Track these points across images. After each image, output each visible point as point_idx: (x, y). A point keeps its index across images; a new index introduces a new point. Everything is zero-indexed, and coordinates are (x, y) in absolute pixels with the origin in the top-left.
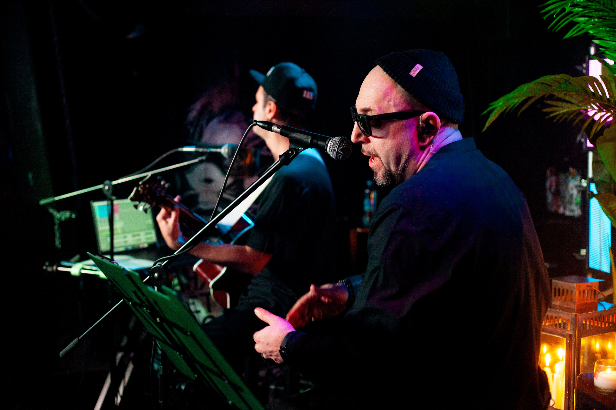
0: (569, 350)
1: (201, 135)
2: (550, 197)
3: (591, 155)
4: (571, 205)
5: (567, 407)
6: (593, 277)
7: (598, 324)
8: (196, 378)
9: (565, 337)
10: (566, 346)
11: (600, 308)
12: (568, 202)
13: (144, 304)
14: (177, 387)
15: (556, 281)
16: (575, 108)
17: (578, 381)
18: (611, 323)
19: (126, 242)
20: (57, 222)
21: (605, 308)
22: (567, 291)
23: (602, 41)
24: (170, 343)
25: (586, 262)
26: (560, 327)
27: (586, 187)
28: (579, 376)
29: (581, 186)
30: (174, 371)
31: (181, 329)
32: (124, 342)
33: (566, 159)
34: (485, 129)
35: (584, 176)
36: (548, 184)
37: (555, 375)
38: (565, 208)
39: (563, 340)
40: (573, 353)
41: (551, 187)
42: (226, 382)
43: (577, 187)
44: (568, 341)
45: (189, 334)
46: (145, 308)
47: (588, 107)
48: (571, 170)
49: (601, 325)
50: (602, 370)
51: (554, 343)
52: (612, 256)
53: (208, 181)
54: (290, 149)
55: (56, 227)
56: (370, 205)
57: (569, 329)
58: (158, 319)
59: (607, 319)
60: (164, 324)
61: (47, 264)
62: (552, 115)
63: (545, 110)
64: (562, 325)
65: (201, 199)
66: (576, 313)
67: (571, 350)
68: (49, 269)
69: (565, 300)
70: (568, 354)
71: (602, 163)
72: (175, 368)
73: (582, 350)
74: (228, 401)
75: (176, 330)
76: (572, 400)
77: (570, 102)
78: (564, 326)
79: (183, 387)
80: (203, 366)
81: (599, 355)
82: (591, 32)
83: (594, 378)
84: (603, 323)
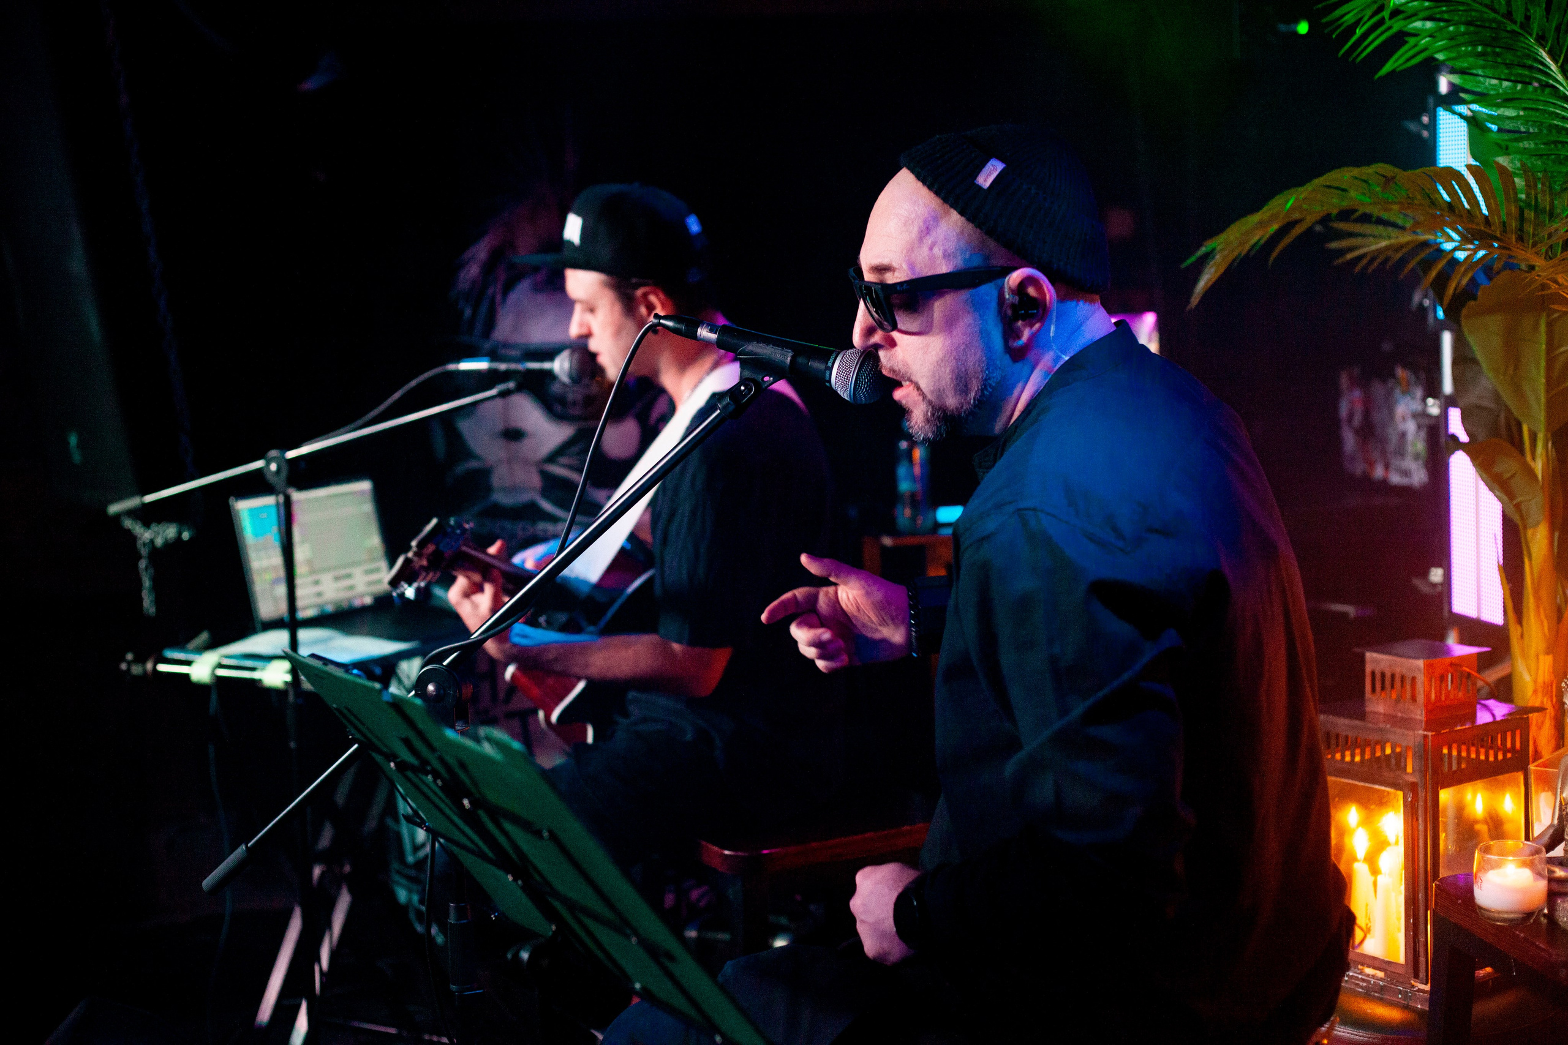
0: (1412, 822)
1: (490, 324)
2: (1350, 440)
3: (1447, 339)
4: (1403, 459)
5: (1411, 957)
6: (1463, 641)
7: (1478, 753)
8: (554, 932)
9: (1401, 790)
10: (1404, 809)
11: (1483, 717)
12: (1396, 452)
13: (429, 768)
14: (509, 956)
15: (1375, 655)
16: (1405, 238)
17: (1436, 895)
18: (1509, 751)
19: (319, 594)
20: (144, 552)
21: (1493, 715)
22: (1403, 678)
23: (1467, 77)
24: (490, 854)
25: (1445, 600)
26: (1388, 765)
27: (1437, 417)
28: (1438, 883)
29: (1424, 414)
30: (492, 916)
31: (526, 825)
32: (325, 840)
33: (1387, 346)
34: (1195, 300)
35: (1433, 389)
36: (1344, 410)
37: (1380, 878)
38: (1387, 467)
39: (1395, 795)
40: (1421, 828)
41: (1351, 416)
42: (634, 940)
43: (1415, 416)
44: (1410, 799)
45: (546, 834)
46: (430, 777)
47: (1436, 235)
48: (1400, 372)
49: (1487, 756)
50: (1492, 868)
51: (1372, 803)
52: (1507, 588)
53: (514, 435)
54: (743, 381)
55: (143, 564)
56: (914, 479)
57: (1409, 769)
58: (466, 802)
59: (1499, 742)
60: (482, 813)
61: (130, 656)
62: (1349, 256)
63: (1334, 245)
64: (1393, 762)
65: (496, 480)
66: (1425, 730)
67: (1417, 820)
68: (136, 670)
69: (1398, 701)
70: (1410, 828)
71: (1474, 361)
72: (494, 910)
73: (1443, 819)
74: (633, 984)
75: (508, 826)
76: (1422, 939)
77: (1394, 225)
78: (1398, 760)
79: (525, 955)
80: (572, 906)
81: (1482, 828)
82: (1440, 56)
83: (1474, 887)
84: (1491, 752)
